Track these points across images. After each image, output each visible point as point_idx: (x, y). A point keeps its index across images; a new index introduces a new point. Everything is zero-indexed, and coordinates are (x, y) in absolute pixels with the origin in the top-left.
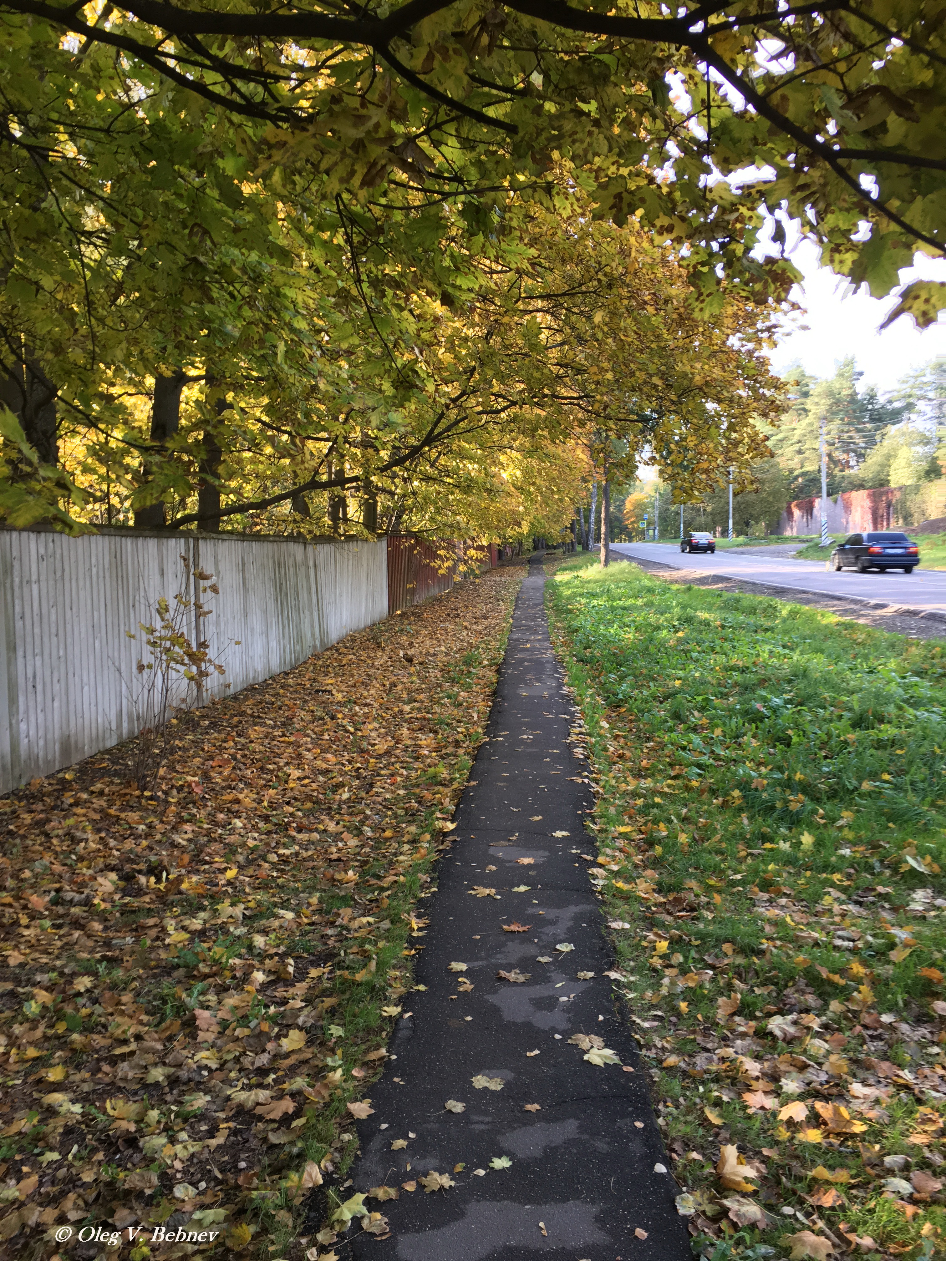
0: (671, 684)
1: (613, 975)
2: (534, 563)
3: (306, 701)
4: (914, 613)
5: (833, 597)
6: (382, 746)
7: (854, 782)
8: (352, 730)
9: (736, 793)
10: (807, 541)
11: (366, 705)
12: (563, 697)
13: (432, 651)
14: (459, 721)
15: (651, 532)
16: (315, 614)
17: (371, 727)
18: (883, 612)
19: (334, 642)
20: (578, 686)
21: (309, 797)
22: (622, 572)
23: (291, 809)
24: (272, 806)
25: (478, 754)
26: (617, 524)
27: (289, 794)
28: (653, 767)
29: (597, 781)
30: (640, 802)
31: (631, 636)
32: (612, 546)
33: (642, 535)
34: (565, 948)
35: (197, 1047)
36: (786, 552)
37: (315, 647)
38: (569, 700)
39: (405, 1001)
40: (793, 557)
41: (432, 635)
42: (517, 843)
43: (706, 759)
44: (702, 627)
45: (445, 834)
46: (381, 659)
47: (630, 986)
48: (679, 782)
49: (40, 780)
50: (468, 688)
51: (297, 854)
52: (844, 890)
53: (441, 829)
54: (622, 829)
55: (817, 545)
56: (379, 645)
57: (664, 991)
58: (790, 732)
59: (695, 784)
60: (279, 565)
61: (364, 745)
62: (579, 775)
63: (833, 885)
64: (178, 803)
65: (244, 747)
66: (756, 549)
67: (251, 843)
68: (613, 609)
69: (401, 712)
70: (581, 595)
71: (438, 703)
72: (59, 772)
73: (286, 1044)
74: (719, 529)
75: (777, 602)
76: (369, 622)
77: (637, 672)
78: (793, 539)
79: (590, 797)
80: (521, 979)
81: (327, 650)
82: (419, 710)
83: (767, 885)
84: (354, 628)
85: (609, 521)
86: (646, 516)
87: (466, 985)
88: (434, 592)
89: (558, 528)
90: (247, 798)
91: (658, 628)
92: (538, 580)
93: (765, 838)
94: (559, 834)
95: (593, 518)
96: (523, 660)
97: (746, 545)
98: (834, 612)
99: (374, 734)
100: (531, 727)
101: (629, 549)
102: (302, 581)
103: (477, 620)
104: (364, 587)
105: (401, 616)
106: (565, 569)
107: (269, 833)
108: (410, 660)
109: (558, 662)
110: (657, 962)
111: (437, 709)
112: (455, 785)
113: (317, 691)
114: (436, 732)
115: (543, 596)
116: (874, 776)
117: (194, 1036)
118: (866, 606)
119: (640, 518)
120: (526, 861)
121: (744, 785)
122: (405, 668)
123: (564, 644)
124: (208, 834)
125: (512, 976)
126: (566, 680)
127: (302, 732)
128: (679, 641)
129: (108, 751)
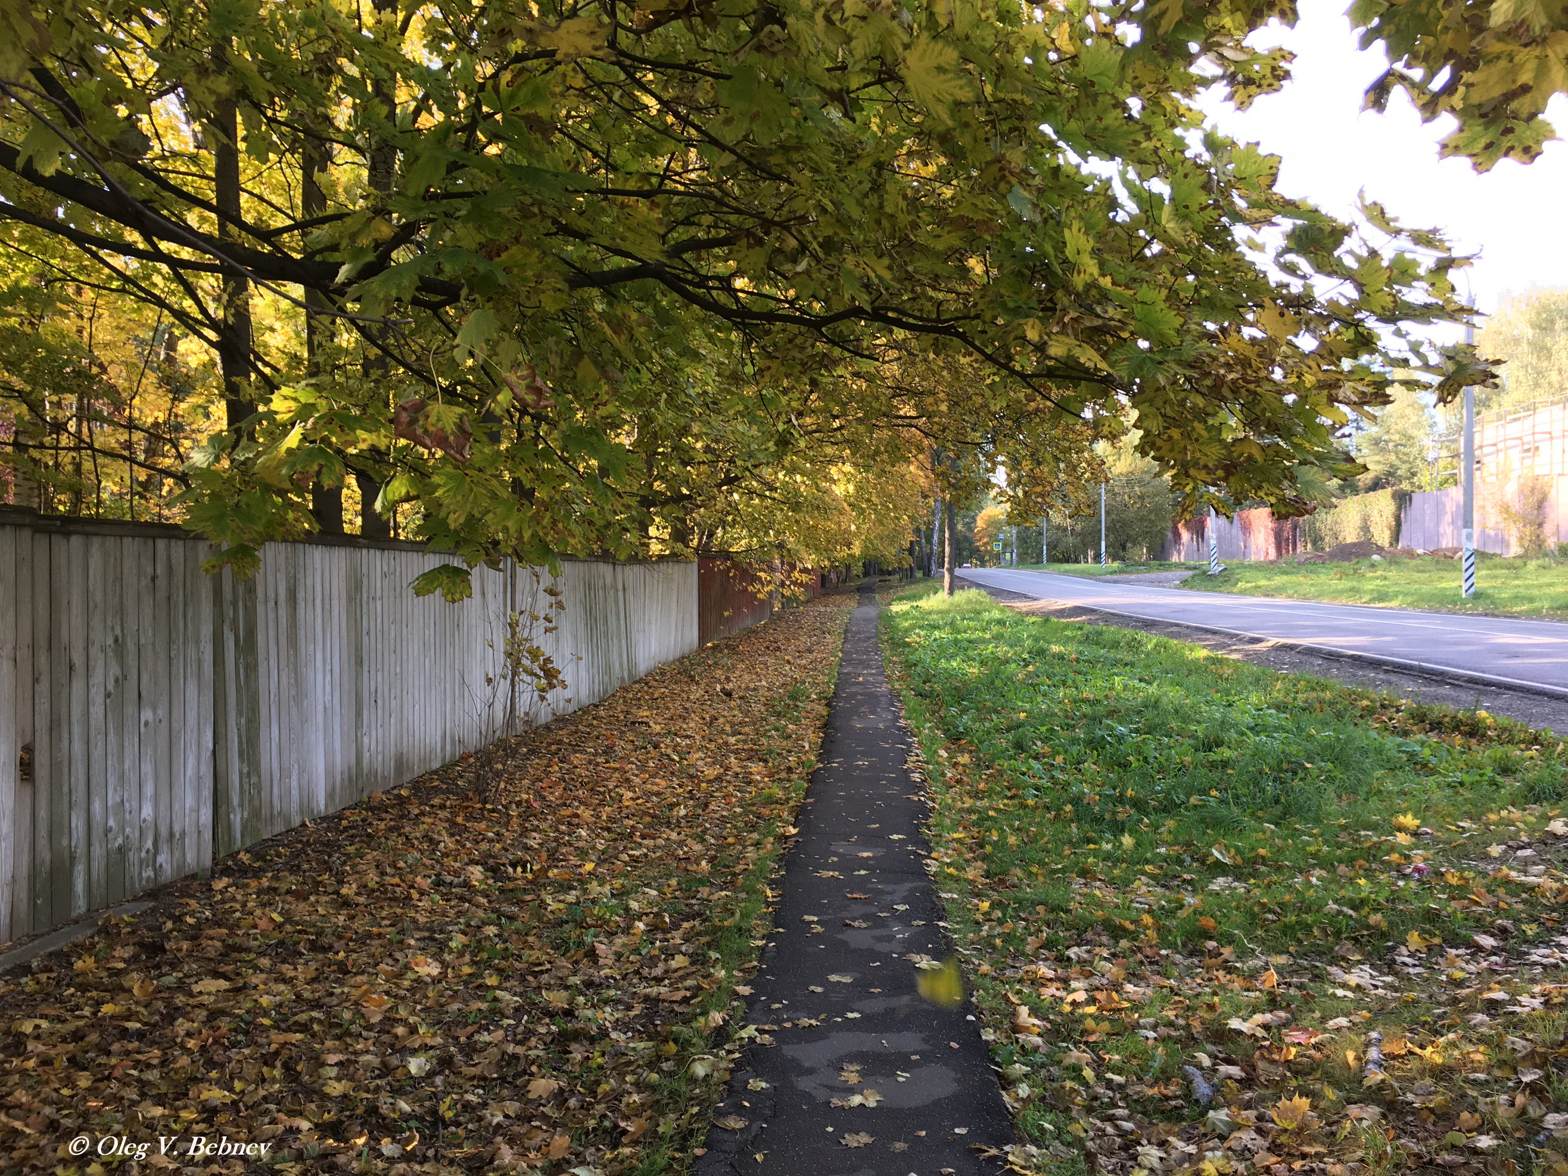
0: (1014, 717)
1: (941, 924)
2: (864, 591)
3: (623, 732)
4: (1292, 647)
5: (1207, 631)
6: (712, 772)
7: (1182, 796)
8: (677, 758)
9: (1068, 808)
10: (1195, 568)
11: (687, 737)
12: (900, 729)
13: (752, 686)
14: (790, 751)
15: (1008, 555)
16: (624, 642)
17: (696, 756)
18: (1257, 646)
19: (642, 675)
20: (916, 719)
21: (646, 813)
22: (969, 601)
23: (631, 823)
24: (610, 819)
25: (813, 777)
26: (967, 545)
27: (625, 811)
28: (991, 790)
29: (933, 800)
30: (974, 817)
31: (976, 671)
32: (958, 571)
33: (997, 559)
34: (902, 908)
35: (601, 968)
36: (1169, 581)
37: (623, 679)
38: (905, 732)
39: (769, 937)
40: (1176, 587)
41: (751, 669)
42: (856, 843)
43: (1045, 782)
44: (1056, 661)
45: (787, 838)
46: (697, 693)
47: (955, 931)
48: (1016, 801)
49: (379, 795)
50: (796, 721)
51: (646, 855)
52: (1152, 877)
53: (783, 835)
54: (956, 836)
55: (1205, 572)
56: (692, 678)
57: (984, 933)
58: (1131, 758)
59: (1030, 802)
60: (589, 587)
61: (692, 771)
62: (916, 794)
63: (1144, 873)
64: (520, 816)
65: (569, 772)
66: (1133, 577)
67: (600, 847)
68: (956, 641)
69: (726, 743)
70: (921, 627)
71: (764, 735)
72: (394, 788)
73: (674, 964)
74: (1091, 553)
75: (1141, 635)
76: (678, 655)
77: (980, 706)
78: (1178, 566)
79: (926, 812)
80: (864, 925)
81: (635, 682)
82: (745, 742)
83: (1084, 873)
84: (663, 660)
85: (956, 542)
86: (1001, 536)
87: (819, 929)
88: (749, 623)
89: (893, 551)
90: (586, 814)
91: (1007, 661)
92: (870, 611)
93: (1089, 841)
94: (895, 837)
95: (936, 538)
96: (856, 694)
97: (1122, 572)
98: (1205, 647)
99: (700, 763)
100: (865, 754)
101: (979, 576)
102: (611, 606)
103: (800, 654)
104: (674, 614)
105: (714, 648)
106: (901, 599)
107: (615, 840)
108: (729, 694)
109: (895, 695)
110: (979, 917)
111: (764, 740)
112: (792, 803)
113: (633, 723)
114: (766, 761)
115: (876, 628)
116: (1204, 792)
117: (596, 962)
118: (1241, 640)
119: (994, 538)
120: (865, 854)
121: (1076, 801)
122: (724, 702)
123: (900, 679)
124: (556, 840)
125: (856, 924)
126: (903, 713)
127: (625, 759)
128: (1029, 675)
129: (435, 772)
